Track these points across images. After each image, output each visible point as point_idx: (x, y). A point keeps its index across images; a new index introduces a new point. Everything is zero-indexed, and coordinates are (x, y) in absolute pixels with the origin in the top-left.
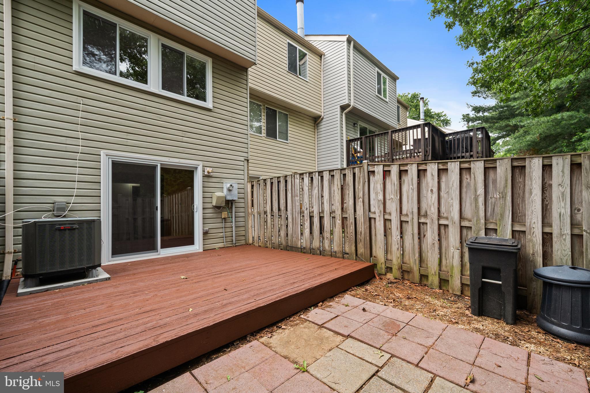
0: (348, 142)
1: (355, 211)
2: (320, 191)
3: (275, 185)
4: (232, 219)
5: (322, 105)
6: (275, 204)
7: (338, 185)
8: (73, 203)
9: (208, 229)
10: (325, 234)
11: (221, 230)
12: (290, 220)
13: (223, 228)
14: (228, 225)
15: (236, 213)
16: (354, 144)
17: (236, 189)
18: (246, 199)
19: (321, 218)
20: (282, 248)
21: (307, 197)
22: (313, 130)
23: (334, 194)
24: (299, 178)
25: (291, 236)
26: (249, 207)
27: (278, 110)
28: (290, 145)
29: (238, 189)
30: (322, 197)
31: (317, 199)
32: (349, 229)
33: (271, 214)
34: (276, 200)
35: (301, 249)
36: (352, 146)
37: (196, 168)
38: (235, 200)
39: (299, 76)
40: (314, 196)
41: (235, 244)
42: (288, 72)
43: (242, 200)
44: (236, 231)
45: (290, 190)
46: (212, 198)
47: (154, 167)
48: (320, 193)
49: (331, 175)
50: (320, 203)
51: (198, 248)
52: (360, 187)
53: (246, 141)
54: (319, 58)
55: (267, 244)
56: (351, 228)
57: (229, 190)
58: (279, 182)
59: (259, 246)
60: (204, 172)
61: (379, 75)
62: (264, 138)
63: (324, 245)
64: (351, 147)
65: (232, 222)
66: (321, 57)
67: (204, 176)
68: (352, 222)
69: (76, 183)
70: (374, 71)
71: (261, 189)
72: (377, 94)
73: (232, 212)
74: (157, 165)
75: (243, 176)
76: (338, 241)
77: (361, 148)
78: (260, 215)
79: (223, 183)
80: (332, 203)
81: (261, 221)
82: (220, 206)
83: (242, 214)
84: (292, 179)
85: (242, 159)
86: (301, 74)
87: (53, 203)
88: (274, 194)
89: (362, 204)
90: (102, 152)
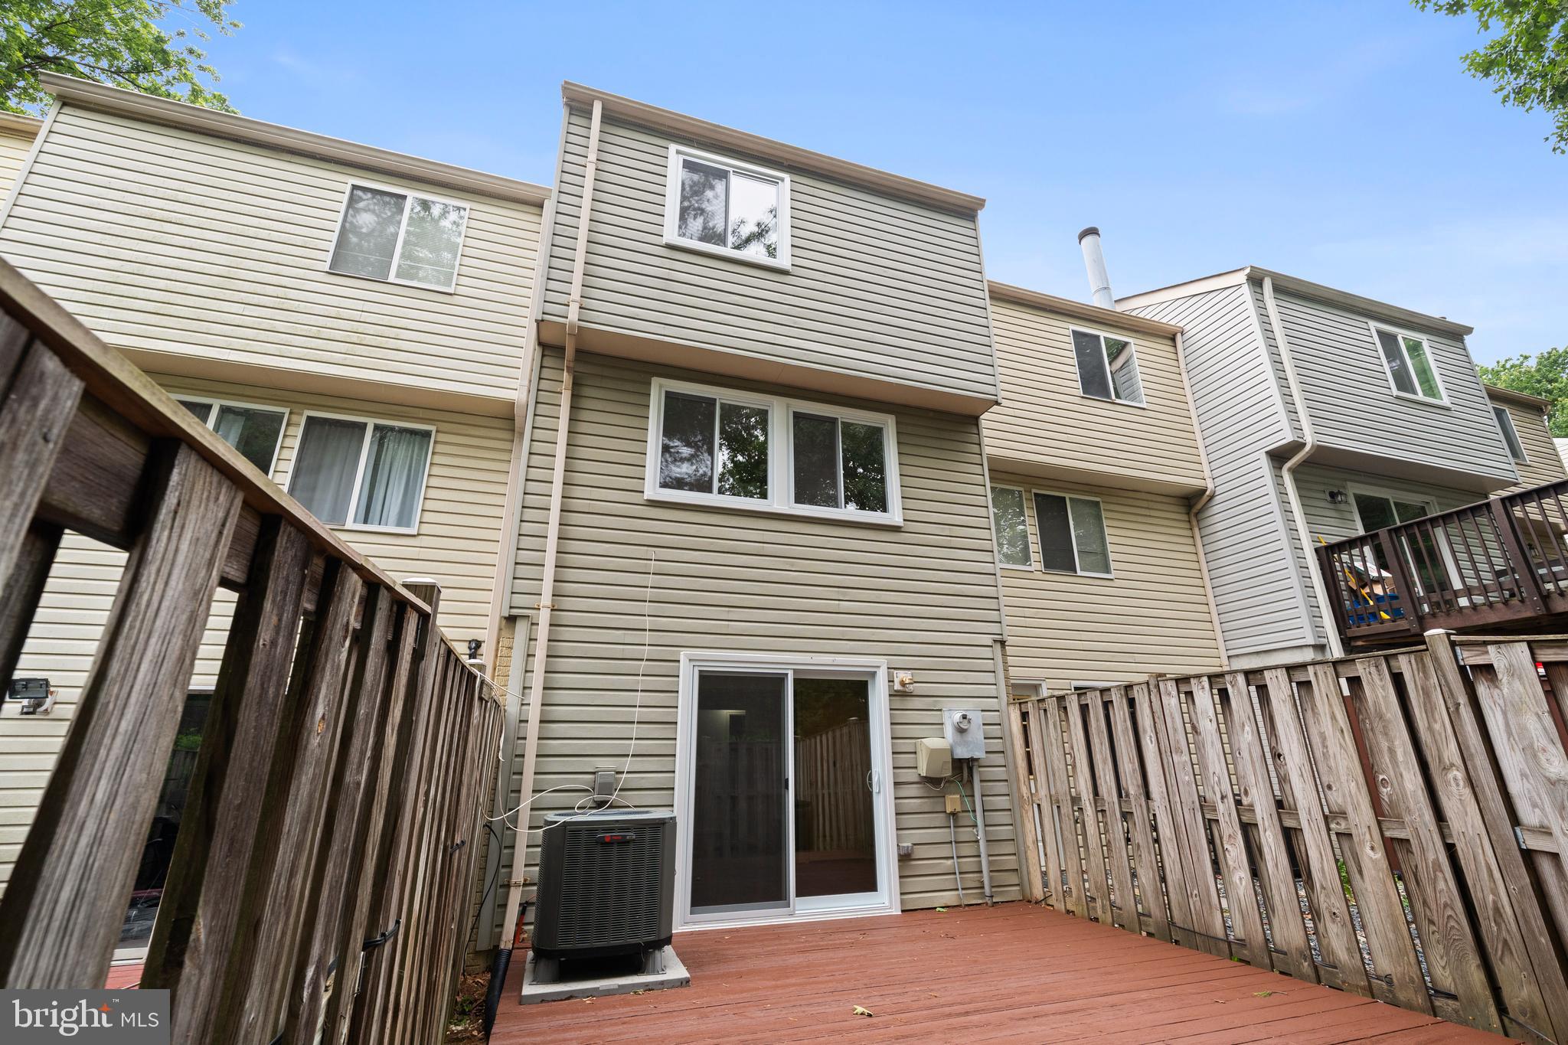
0: (1323, 552)
1: (1440, 816)
2: (1264, 737)
3: (1096, 715)
4: (975, 817)
5: (1204, 459)
6: (1105, 775)
7: (1333, 717)
8: (627, 772)
9: (910, 845)
10: (1322, 899)
11: (944, 851)
12: (1166, 830)
13: (951, 842)
14: (965, 834)
15: (984, 798)
16: (1351, 556)
17: (979, 728)
18: (1009, 753)
19: (1290, 837)
20: (1152, 930)
21: (1218, 756)
22: (1188, 533)
23: (1325, 746)
24: (1174, 693)
25: (1180, 888)
26: (1022, 778)
27: (1067, 496)
28: (1117, 583)
29: (984, 724)
30: (1277, 756)
31: (1258, 764)
32: (1429, 891)
33: (1096, 807)
34: (1105, 762)
35: (1229, 943)
36: (1341, 563)
37: (874, 674)
38: (977, 760)
39: (1118, 401)
40: (1245, 754)
41: (992, 897)
42: (1082, 397)
43: (998, 759)
44: (990, 855)
45: (1149, 730)
46: (915, 753)
47: (780, 679)
48: (1265, 743)
49: (1298, 684)
50: (1275, 781)
51: (887, 904)
52: (1437, 727)
53: (991, 591)
54: (1170, 343)
55: (1094, 908)
56: (1441, 885)
57: (961, 731)
58: (1107, 705)
59: (1068, 912)
60: (891, 684)
61: (1388, 340)
62: (1039, 575)
63: (1325, 942)
64: (1339, 569)
65: (976, 826)
66: (1173, 339)
67: (894, 695)
68: (1437, 866)
69: (635, 725)
70: (1366, 332)
71: (1051, 726)
72: (1395, 392)
73: (973, 796)
74: (787, 674)
75: (994, 687)
76: (1391, 935)
77: (1382, 564)
78: (1058, 807)
79: (941, 710)
80: (1326, 780)
81: (1064, 826)
82: (938, 776)
83: (1002, 802)
84: (1150, 695)
85: (987, 640)
86: (1122, 396)
87: (594, 773)
88: (1095, 741)
89: (1467, 792)
90: (683, 655)
